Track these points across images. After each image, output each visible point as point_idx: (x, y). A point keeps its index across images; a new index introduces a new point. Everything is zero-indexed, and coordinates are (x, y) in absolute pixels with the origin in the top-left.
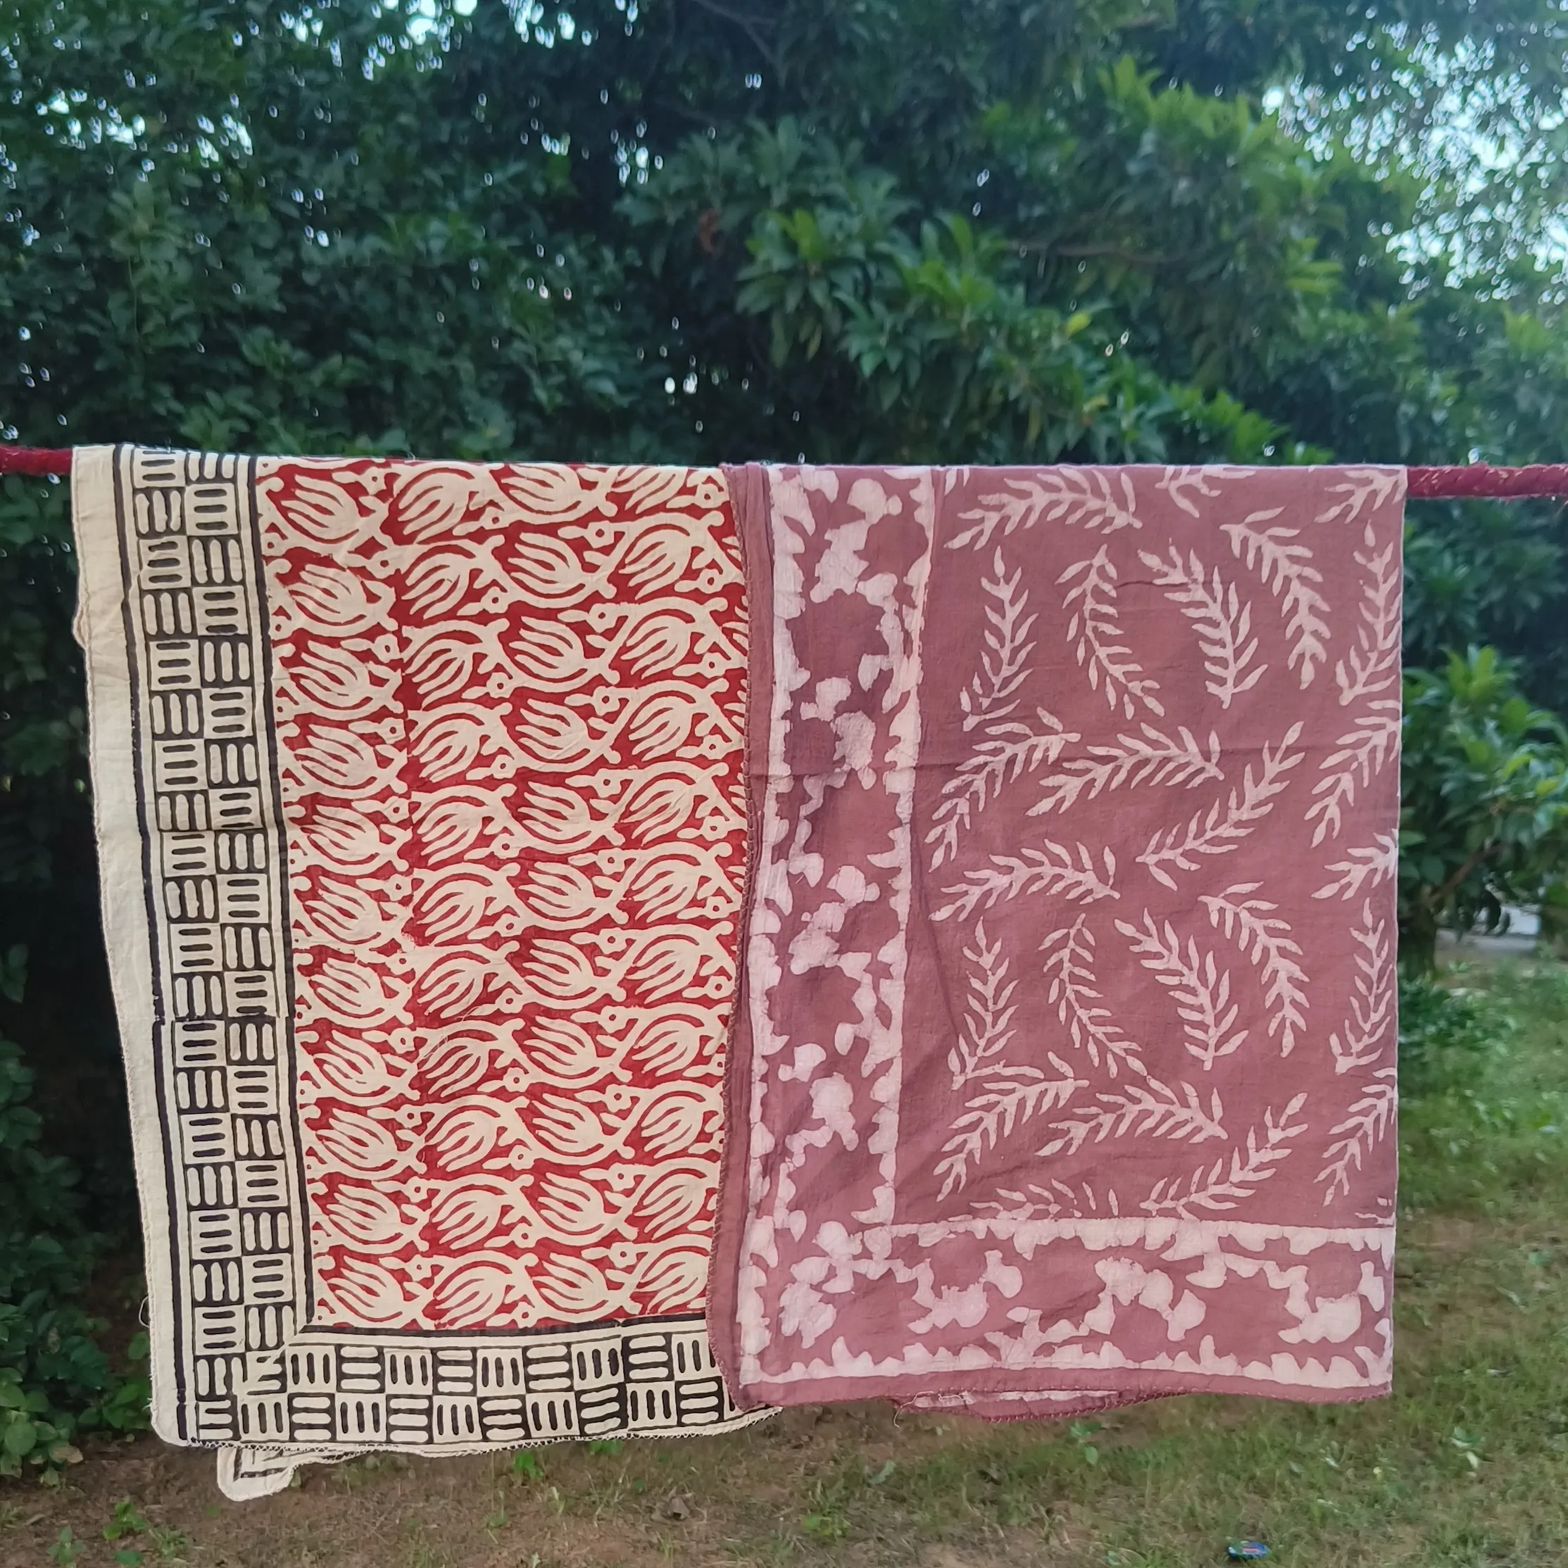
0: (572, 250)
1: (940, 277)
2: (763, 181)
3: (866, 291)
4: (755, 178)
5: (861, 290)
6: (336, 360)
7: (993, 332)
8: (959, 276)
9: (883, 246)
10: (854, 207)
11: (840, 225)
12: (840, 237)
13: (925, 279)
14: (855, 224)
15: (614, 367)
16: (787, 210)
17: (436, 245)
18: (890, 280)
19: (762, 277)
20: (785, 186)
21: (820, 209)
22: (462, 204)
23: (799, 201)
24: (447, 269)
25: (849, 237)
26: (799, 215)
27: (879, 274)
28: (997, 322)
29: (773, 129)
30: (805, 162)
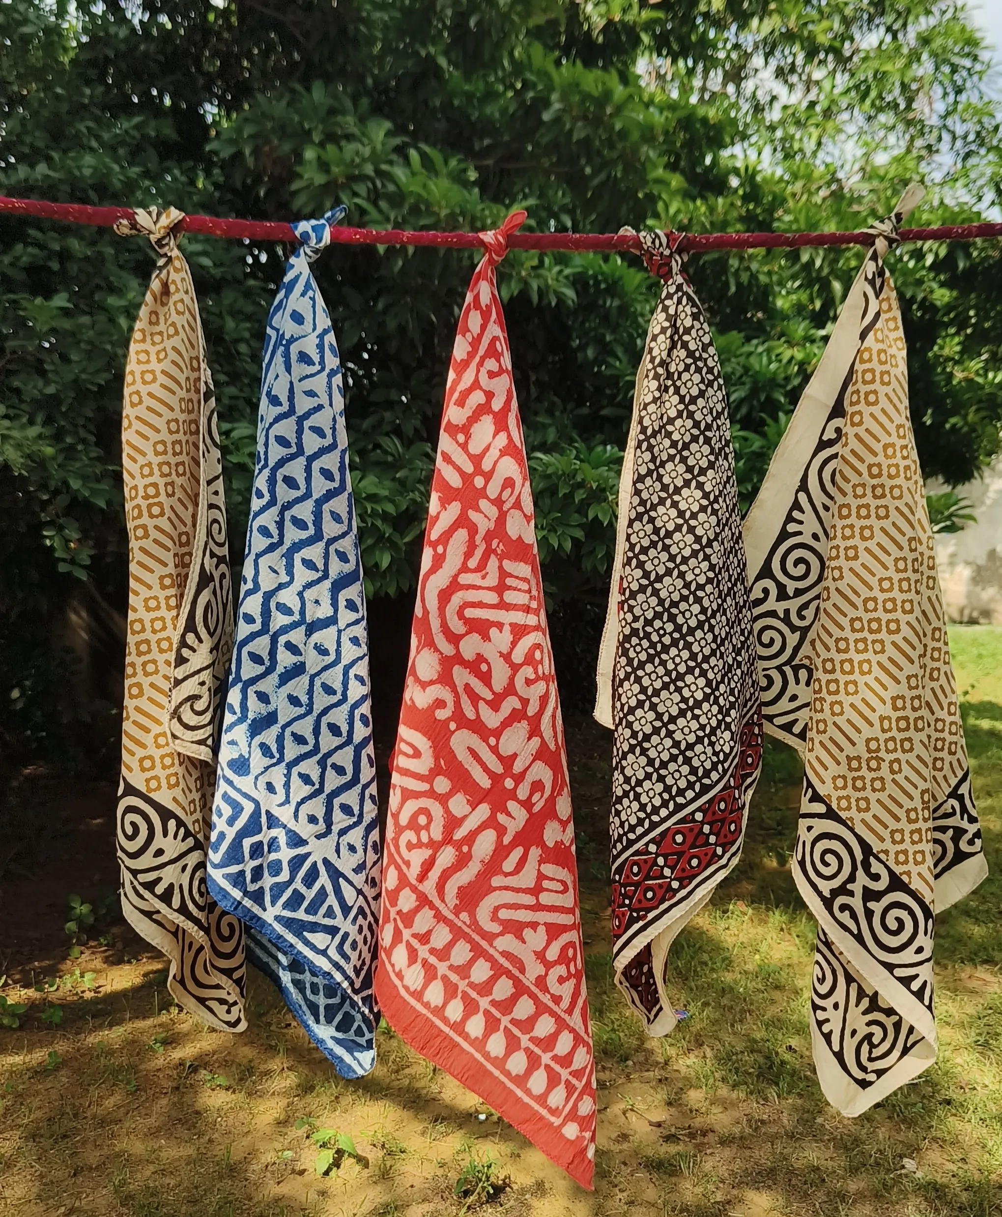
0: (177, 172)
1: (425, 186)
2: (307, 126)
3: (375, 197)
4: (301, 124)
5: (372, 197)
6: (19, 247)
7: (461, 219)
8: (436, 185)
9: (384, 167)
10: (366, 141)
11: (357, 153)
12: (357, 160)
13: (415, 188)
14: (367, 151)
15: (209, 248)
16: (322, 145)
17: (87, 172)
18: (391, 188)
19: (307, 187)
20: (321, 127)
21: (343, 143)
22: (102, 144)
23: (331, 138)
24: (93, 187)
25: (364, 160)
26: (331, 148)
27: (383, 185)
28: (463, 214)
29: (308, 89)
30: (332, 112)
